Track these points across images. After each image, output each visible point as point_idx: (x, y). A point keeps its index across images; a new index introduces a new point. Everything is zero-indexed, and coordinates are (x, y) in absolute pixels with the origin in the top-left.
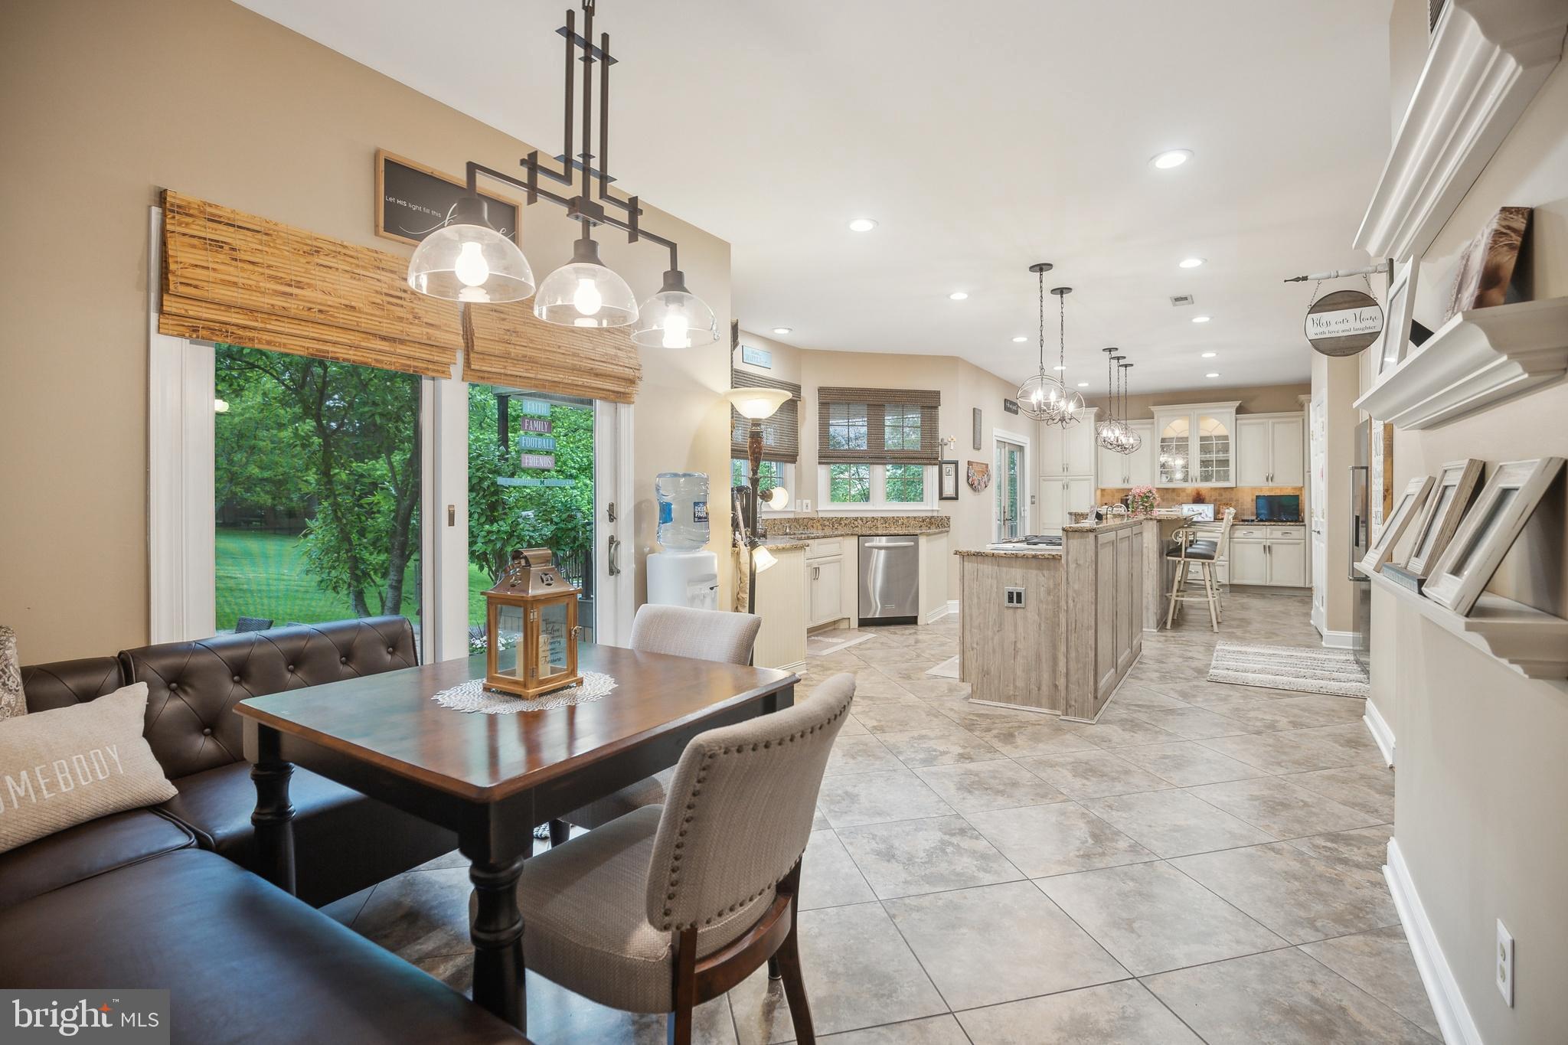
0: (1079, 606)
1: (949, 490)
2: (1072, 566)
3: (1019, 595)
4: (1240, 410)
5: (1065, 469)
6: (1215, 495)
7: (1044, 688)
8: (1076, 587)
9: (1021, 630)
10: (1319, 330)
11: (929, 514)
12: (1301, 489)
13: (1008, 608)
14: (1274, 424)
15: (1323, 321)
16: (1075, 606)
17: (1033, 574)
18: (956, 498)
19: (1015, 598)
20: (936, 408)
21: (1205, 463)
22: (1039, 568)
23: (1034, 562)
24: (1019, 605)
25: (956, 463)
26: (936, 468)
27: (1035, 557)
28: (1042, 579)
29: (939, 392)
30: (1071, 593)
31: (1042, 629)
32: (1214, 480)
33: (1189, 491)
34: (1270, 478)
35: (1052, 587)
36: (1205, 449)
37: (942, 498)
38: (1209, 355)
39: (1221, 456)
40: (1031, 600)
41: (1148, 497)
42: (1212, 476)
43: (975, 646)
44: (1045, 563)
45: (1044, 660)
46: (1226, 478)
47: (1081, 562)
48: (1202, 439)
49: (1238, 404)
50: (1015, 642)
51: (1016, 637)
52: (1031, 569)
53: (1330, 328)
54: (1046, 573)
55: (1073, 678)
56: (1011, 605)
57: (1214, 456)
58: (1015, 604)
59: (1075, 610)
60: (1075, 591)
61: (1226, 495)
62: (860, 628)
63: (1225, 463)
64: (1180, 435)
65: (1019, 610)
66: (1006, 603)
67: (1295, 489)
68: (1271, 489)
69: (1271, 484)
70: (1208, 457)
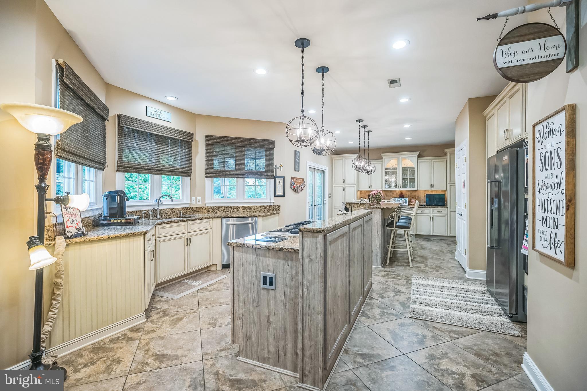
0: (311, 294)
1: (280, 192)
2: (306, 260)
3: (271, 278)
4: (419, 156)
5: (344, 181)
6: (409, 193)
7: (289, 355)
8: (309, 278)
9: (272, 306)
10: (508, 59)
11: (269, 204)
12: (445, 191)
13: (263, 289)
14: (434, 162)
15: (511, 52)
16: (308, 293)
17: (281, 262)
18: (283, 196)
19: (268, 281)
20: (273, 149)
21: (404, 179)
22: (285, 259)
23: (281, 254)
24: (271, 287)
25: (283, 178)
26: (272, 181)
27: (281, 250)
28: (287, 267)
29: (274, 141)
30: (305, 282)
31: (287, 307)
32: (408, 187)
33: (397, 192)
34: (432, 186)
35: (294, 274)
36: (404, 173)
37: (275, 196)
38: (407, 126)
39: (411, 176)
40: (279, 283)
41: (379, 195)
42: (407, 185)
43: (241, 316)
44: (289, 255)
45: (288, 333)
46: (414, 187)
47: (313, 257)
48: (403, 168)
49: (418, 153)
50: (268, 316)
51: (269, 312)
52: (279, 258)
53: (518, 58)
54: (290, 263)
55: (308, 353)
56: (265, 287)
57: (408, 176)
58: (268, 286)
59: (309, 296)
60: (308, 281)
61: (413, 194)
62: (223, 270)
63: (413, 179)
64: (394, 167)
65: (271, 292)
66: (262, 286)
67: (442, 191)
68: (432, 191)
69: (433, 189)
70: (405, 177)
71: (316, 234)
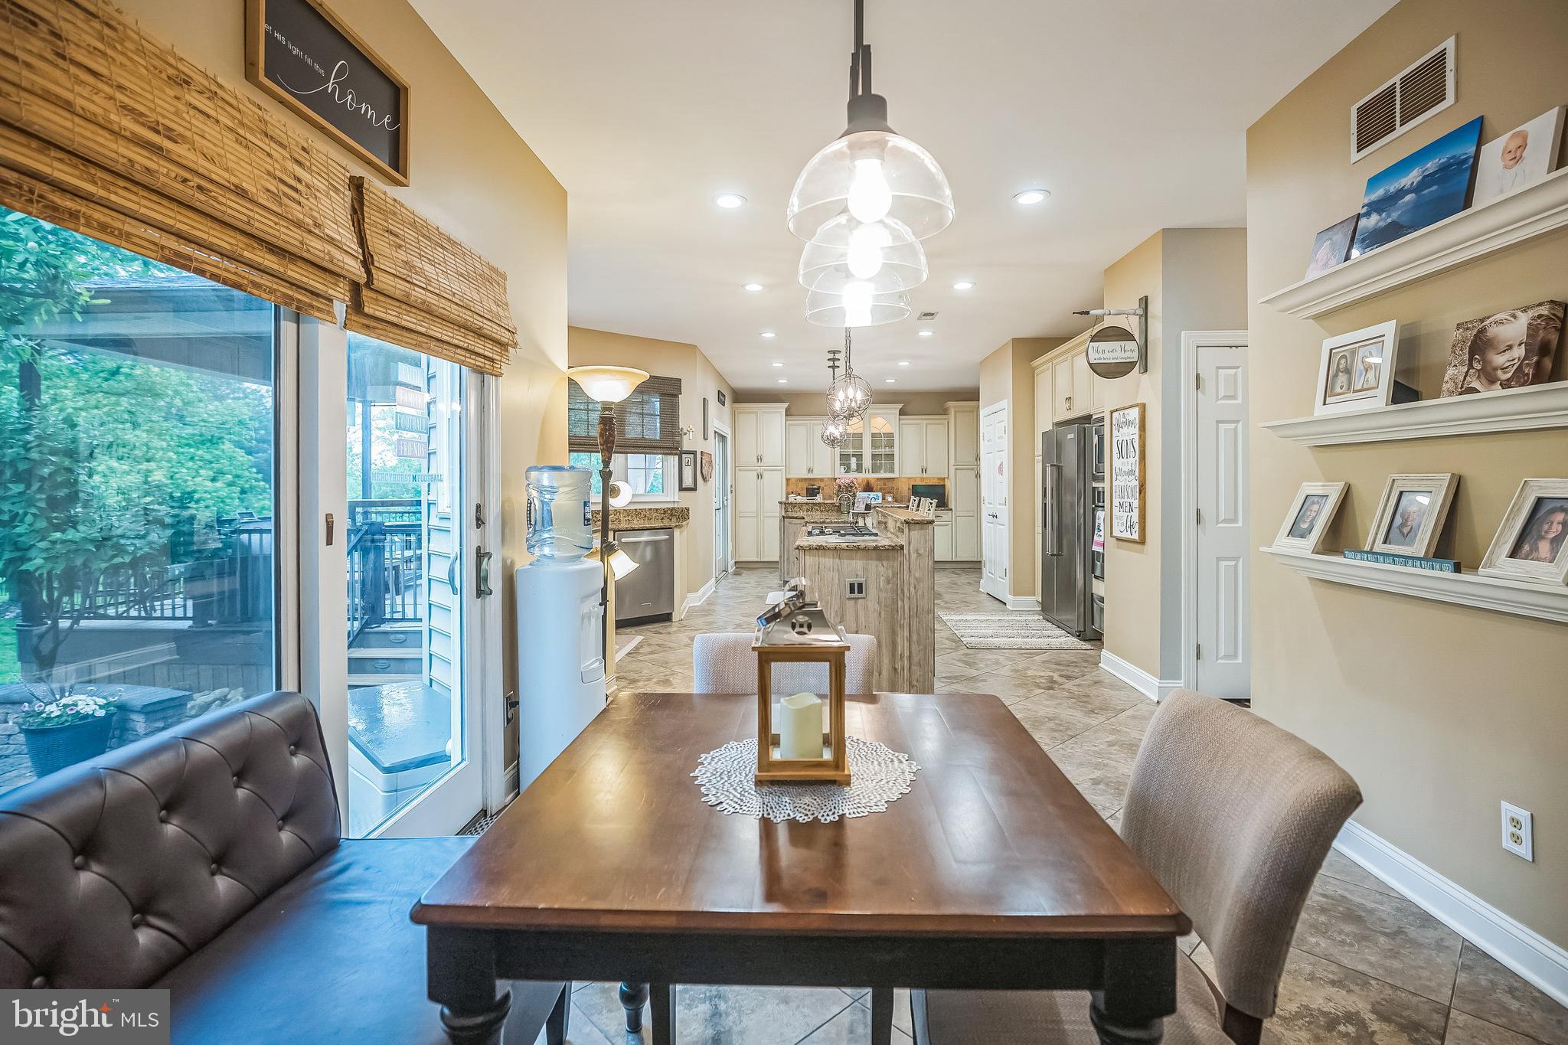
0: (920, 593)
1: (688, 481)
2: (914, 556)
3: (860, 585)
4: (902, 412)
5: (759, 459)
6: (881, 483)
7: (885, 673)
8: (917, 575)
9: (862, 618)
10: (1097, 356)
11: (671, 506)
12: (946, 479)
13: (849, 599)
14: (927, 424)
15: (1100, 349)
16: (916, 592)
17: (873, 565)
18: (694, 489)
19: (857, 588)
20: (676, 396)
21: (874, 457)
22: (879, 559)
23: (874, 554)
24: (860, 595)
25: (694, 453)
26: (674, 460)
27: (876, 548)
28: (881, 569)
29: (679, 380)
30: (912, 580)
31: (882, 616)
32: (882, 471)
33: (860, 481)
34: (925, 470)
35: (890, 575)
36: (875, 444)
37: (681, 489)
38: (904, 364)
39: (888, 451)
40: (871, 591)
41: (852, 487)
42: (880, 469)
44: (884, 554)
45: (884, 646)
46: (892, 471)
47: (921, 551)
48: (873, 435)
49: (900, 406)
51: (857, 627)
52: (871, 560)
53: (1105, 356)
54: (885, 563)
55: (915, 660)
56: (852, 596)
57: (882, 451)
58: (856, 595)
60: (916, 579)
61: (889, 484)
62: (620, 631)
63: (891, 456)
64: (855, 432)
65: (860, 600)
66: (848, 595)
67: (939, 479)
68: (923, 479)
69: (925, 475)
70: (877, 452)
71: (926, 526)
